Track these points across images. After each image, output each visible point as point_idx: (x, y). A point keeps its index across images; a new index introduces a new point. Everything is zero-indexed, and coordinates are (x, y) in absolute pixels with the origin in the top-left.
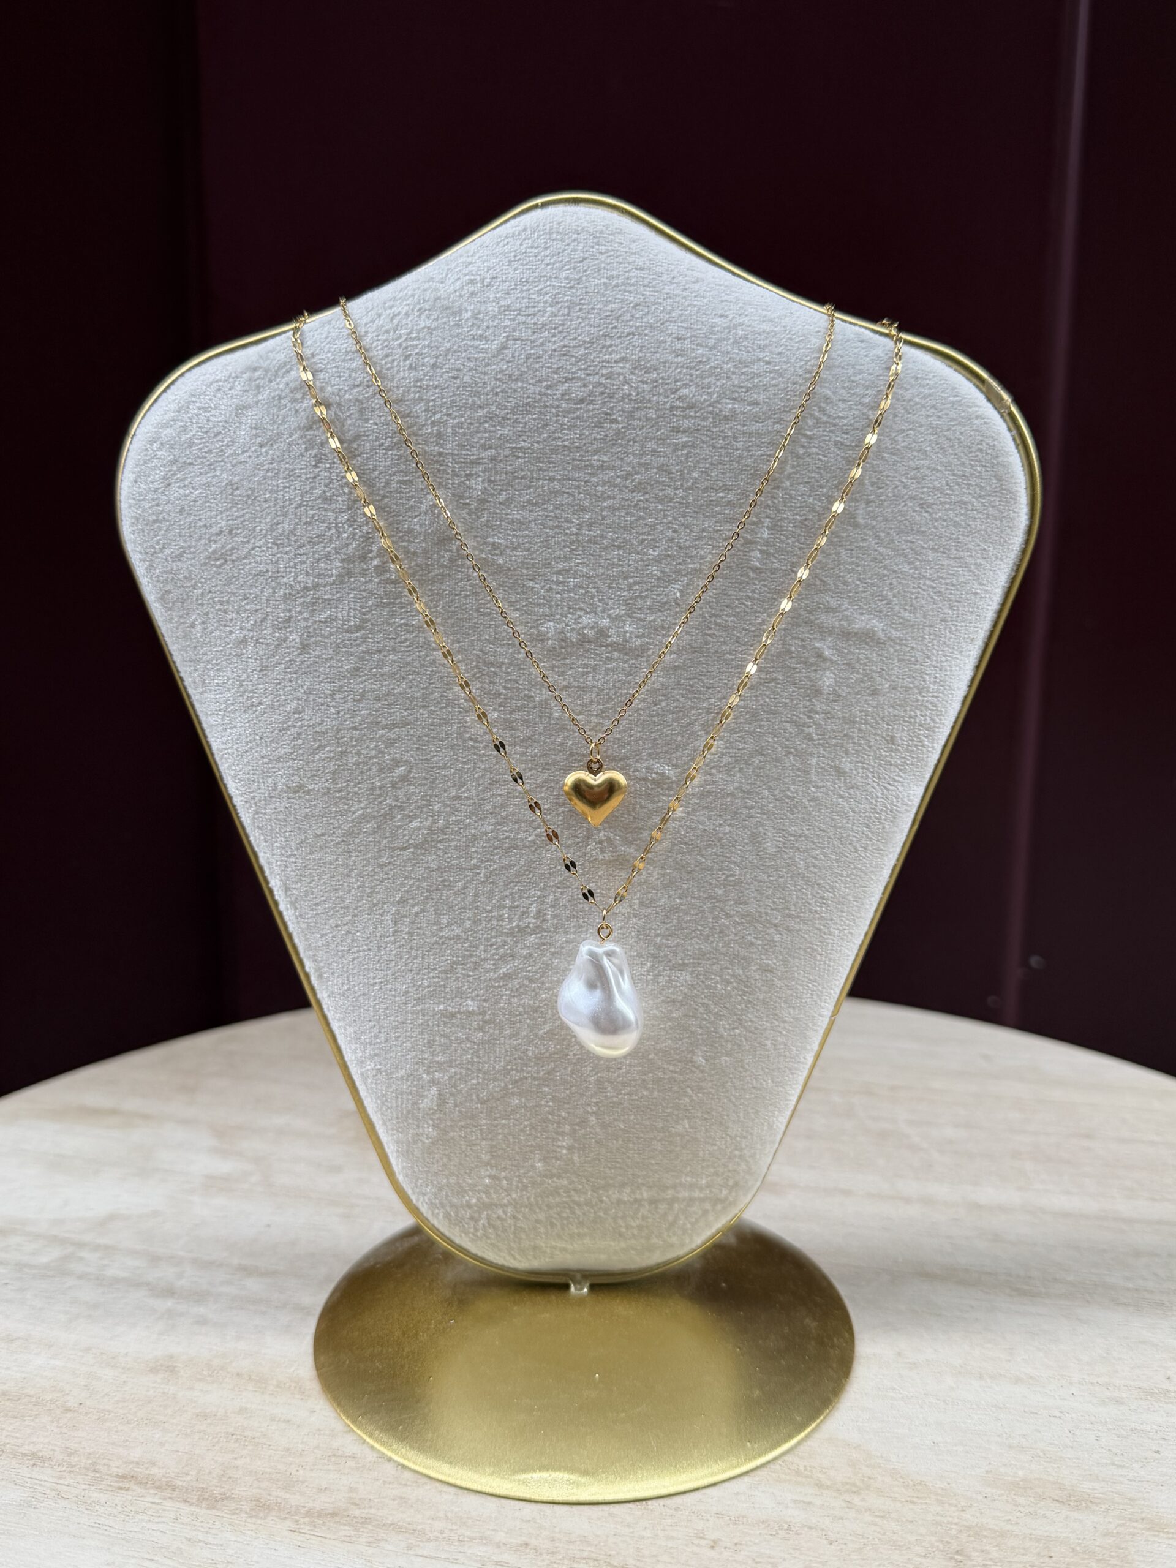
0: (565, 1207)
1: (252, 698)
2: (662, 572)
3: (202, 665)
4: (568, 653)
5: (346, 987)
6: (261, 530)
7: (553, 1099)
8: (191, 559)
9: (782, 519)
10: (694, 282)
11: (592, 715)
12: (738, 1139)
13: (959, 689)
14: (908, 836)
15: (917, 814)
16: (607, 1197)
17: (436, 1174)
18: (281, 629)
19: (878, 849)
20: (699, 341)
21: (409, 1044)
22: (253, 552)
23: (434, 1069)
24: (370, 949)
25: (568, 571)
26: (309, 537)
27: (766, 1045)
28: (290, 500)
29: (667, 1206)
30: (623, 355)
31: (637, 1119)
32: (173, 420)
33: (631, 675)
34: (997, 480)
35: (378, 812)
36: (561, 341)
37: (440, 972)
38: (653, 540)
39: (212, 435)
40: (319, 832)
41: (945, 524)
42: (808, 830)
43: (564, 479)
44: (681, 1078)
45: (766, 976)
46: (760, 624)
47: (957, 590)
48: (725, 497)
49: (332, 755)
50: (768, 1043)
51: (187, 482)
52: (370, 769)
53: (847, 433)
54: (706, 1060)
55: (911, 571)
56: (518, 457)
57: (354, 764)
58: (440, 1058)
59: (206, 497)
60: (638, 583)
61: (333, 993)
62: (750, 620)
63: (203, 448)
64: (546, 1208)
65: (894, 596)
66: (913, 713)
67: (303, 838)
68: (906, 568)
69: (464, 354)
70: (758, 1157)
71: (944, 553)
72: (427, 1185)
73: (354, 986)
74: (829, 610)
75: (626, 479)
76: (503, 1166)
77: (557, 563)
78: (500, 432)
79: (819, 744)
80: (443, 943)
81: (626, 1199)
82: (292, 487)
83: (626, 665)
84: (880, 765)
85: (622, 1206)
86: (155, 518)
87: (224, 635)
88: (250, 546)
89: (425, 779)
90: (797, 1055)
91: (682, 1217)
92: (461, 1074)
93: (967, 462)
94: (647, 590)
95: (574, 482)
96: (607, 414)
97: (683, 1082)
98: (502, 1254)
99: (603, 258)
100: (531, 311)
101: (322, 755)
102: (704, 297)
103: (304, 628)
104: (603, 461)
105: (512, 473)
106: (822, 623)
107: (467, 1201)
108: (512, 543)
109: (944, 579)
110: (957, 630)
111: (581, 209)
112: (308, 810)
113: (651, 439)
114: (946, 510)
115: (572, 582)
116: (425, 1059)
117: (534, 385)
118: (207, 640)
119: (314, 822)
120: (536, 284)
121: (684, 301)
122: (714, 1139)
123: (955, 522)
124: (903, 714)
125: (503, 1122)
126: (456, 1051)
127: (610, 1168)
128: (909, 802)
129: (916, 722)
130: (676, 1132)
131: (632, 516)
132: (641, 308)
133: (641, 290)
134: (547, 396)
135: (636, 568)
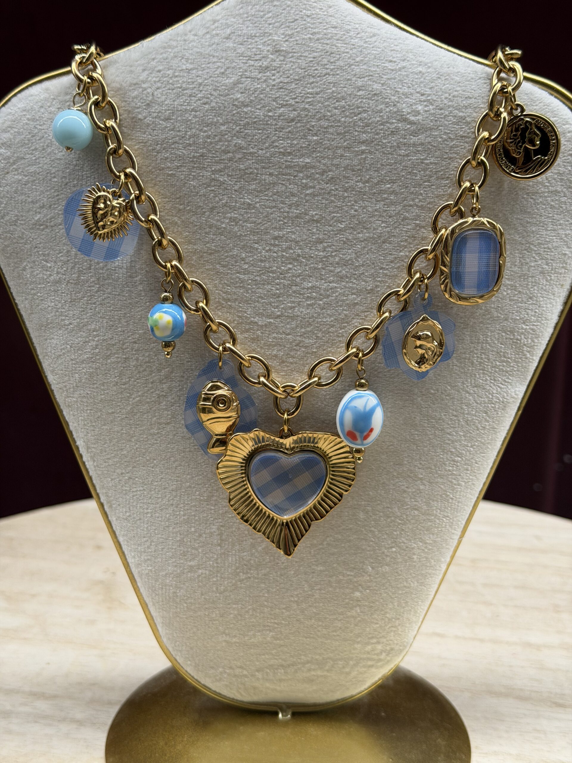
1: (64, 320)
2: (346, 238)
3: (31, 296)
4: (281, 294)
5: (128, 514)
7: (268, 592)
8: (23, 225)
10: (372, 37)
11: (297, 336)
14: (515, 418)
15: (521, 403)
17: (189, 638)
18: (85, 274)
19: (493, 428)
20: (375, 79)
21: (170, 554)
23: (188, 570)
24: (144, 490)
25: (282, 237)
29: (344, 663)
30: (322, 89)
31: (325, 606)
32: (10, 127)
33: (325, 309)
35: (150, 399)
36: (278, 78)
37: (191, 506)
38: (341, 217)
39: (38, 138)
40: (110, 411)
41: (544, 207)
42: (445, 415)
43: (279, 175)
44: (355, 580)
45: (414, 513)
47: (552, 252)
48: (391, 188)
49: (119, 360)
51: (20, 171)
52: (145, 370)
54: (372, 568)
56: (248, 159)
57: (134, 366)
58: (192, 563)
61: (119, 517)
66: (519, 337)
67: (99, 414)
68: (517, 237)
70: (407, 631)
71: (543, 226)
72: (183, 645)
73: (134, 514)
75: (323, 175)
76: (234, 634)
77: (275, 231)
78: (236, 141)
80: (194, 487)
82: (93, 177)
83: (321, 302)
84: (495, 371)
87: (45, 277)
90: (435, 565)
92: (205, 574)
93: (561, 163)
94: (336, 251)
95: (286, 177)
96: (310, 130)
98: (232, 691)
99: (309, 20)
100: (258, 57)
101: (113, 359)
102: (380, 48)
104: (307, 163)
105: (244, 170)
108: (244, 217)
109: (543, 244)
110: (551, 280)
112: (103, 396)
113: (340, 147)
114: (546, 197)
115: (285, 245)
116: (181, 563)
117: (259, 109)
118: (34, 279)
119: (107, 404)
120: (261, 38)
121: (364, 50)
122: (377, 620)
123: (551, 205)
124: (512, 337)
125: (234, 606)
126: (202, 559)
127: (306, 638)
128: (516, 396)
129: (521, 343)
130: (351, 615)
131: (326, 200)
132: (334, 55)
133: (335, 42)
134: (269, 116)
135: (329, 236)
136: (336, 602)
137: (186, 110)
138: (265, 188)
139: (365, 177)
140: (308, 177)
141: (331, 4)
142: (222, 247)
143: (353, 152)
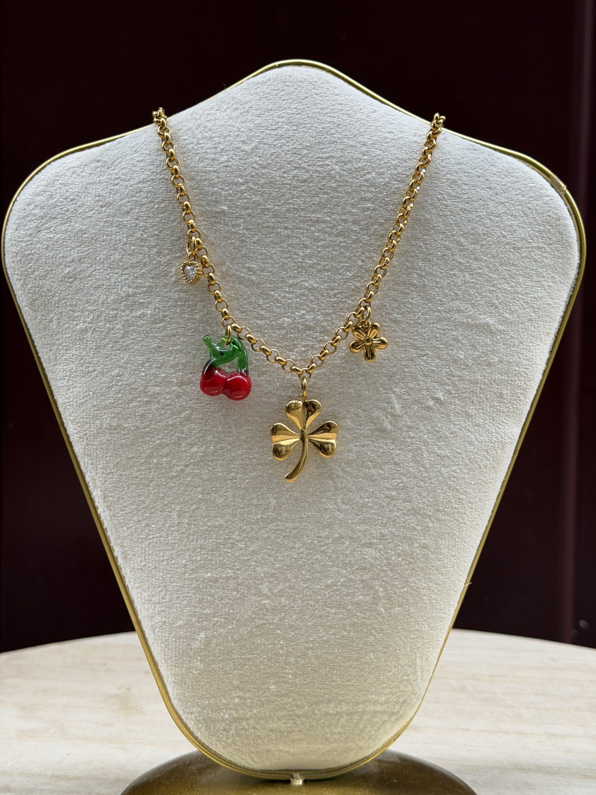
0: (289, 719)
1: (89, 367)
3: (56, 347)
4: (295, 338)
5: (143, 564)
6: (100, 259)
7: (283, 639)
8: (52, 278)
9: (430, 254)
10: (372, 112)
12: (406, 667)
13: (541, 365)
14: (512, 461)
15: (516, 446)
16: (319, 710)
17: (201, 697)
18: (110, 321)
19: (494, 467)
20: (377, 146)
21: (186, 602)
22: (94, 273)
23: (203, 619)
24: (161, 536)
26: (131, 263)
27: (424, 600)
28: (120, 240)
29: (358, 717)
30: (331, 154)
31: (339, 652)
32: (44, 191)
34: (560, 234)
35: (170, 441)
36: (292, 145)
37: (209, 550)
38: (350, 266)
39: (69, 200)
40: (130, 456)
41: (529, 260)
42: (450, 453)
43: (294, 228)
44: (369, 622)
46: (417, 319)
47: (538, 301)
49: (141, 403)
50: (426, 598)
51: (52, 229)
52: (166, 413)
53: (468, 203)
54: (385, 610)
55: (509, 288)
56: (266, 214)
57: (155, 409)
58: (207, 611)
59: (64, 239)
60: (340, 293)
61: (133, 569)
62: (410, 317)
63: (63, 208)
64: (276, 720)
65: (500, 303)
66: (513, 379)
67: (119, 460)
68: (506, 286)
69: (232, 152)
70: (419, 681)
71: (529, 278)
72: (194, 706)
73: (149, 563)
74: (459, 311)
75: (333, 229)
76: (248, 689)
77: (289, 280)
78: (254, 199)
79: (455, 397)
80: (211, 531)
81: (331, 712)
82: (121, 232)
84: (494, 411)
85: (328, 718)
86: (29, 252)
88: (92, 269)
89: (202, 419)
91: (369, 726)
92: (221, 622)
93: (541, 223)
95: (300, 230)
96: (321, 189)
97: (370, 625)
98: (244, 757)
99: (317, 97)
100: (274, 127)
101: (134, 404)
102: (379, 121)
103: (126, 321)
104: (318, 218)
105: (261, 224)
106: (455, 319)
107: (222, 717)
108: (261, 267)
110: (538, 327)
111: (303, 69)
112: (123, 441)
113: (348, 204)
114: (529, 252)
115: (299, 292)
116: (197, 612)
117: (276, 171)
118: (60, 330)
119: (127, 449)
120: (276, 111)
121: (367, 123)
122: (390, 667)
123: (535, 259)
124: (507, 379)
125: (249, 656)
126: (218, 605)
127: (321, 689)
128: (513, 438)
129: (515, 384)
130: (365, 662)
131: (336, 251)
132: (341, 127)
133: (341, 116)
134: (284, 177)
135: (339, 284)
136: (350, 648)
137: (209, 171)
138: (281, 240)
139: (371, 231)
140: (319, 231)
141: (337, 86)
142: (241, 295)
143: (359, 208)
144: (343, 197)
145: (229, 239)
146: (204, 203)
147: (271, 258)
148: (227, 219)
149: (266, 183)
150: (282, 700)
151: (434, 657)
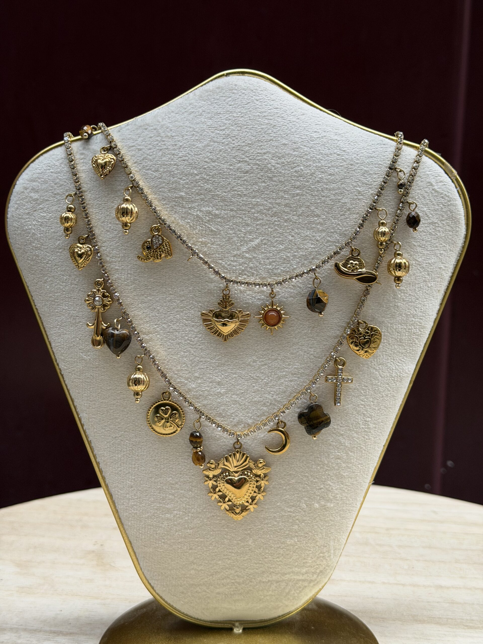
0: (232, 585)
10: (302, 115)
12: (322, 547)
13: (432, 315)
14: (407, 390)
15: (412, 378)
19: (393, 396)
20: (305, 144)
23: (166, 512)
29: (285, 584)
30: (268, 150)
31: (271, 537)
32: (39, 178)
34: (451, 212)
36: (237, 143)
37: (170, 461)
38: (282, 240)
40: (108, 388)
41: (425, 234)
42: (359, 386)
43: (238, 210)
44: (294, 515)
45: (337, 461)
47: (431, 266)
48: (318, 220)
50: (338, 496)
54: (307, 505)
55: (409, 257)
56: (216, 199)
58: (169, 506)
60: (274, 262)
63: (54, 192)
64: (222, 586)
66: (410, 327)
67: (100, 391)
69: (189, 149)
70: (332, 557)
71: (425, 248)
72: (159, 575)
73: (124, 469)
75: (269, 210)
76: (200, 563)
77: (234, 251)
78: (206, 187)
81: (264, 580)
84: (394, 353)
85: (262, 584)
87: (62, 287)
90: (352, 503)
91: (293, 590)
92: (179, 514)
93: (435, 204)
94: (279, 265)
95: (243, 212)
96: (260, 179)
97: (294, 517)
99: (258, 103)
100: (222, 128)
102: (308, 123)
104: (257, 202)
107: (180, 583)
108: (211, 241)
110: (431, 286)
111: (246, 78)
112: (103, 377)
113: (281, 191)
114: (426, 227)
115: (241, 261)
116: (161, 507)
117: (224, 164)
119: (106, 383)
120: (224, 115)
121: (297, 124)
122: (310, 547)
123: (430, 233)
124: (405, 327)
125: (201, 540)
126: (177, 502)
127: (256, 564)
128: (409, 372)
129: (412, 332)
130: (291, 544)
131: (272, 229)
132: (276, 127)
133: (276, 119)
134: (231, 169)
135: (273, 254)
136: (279, 534)
137: (170, 164)
138: (227, 220)
139: (299, 212)
140: (258, 212)
141: (273, 93)
143: (290, 194)
144: (277, 185)
145: (186, 218)
146: (166, 190)
147: (219, 234)
148: (184, 203)
149: (215, 174)
150: (226, 571)
151: (344, 539)
